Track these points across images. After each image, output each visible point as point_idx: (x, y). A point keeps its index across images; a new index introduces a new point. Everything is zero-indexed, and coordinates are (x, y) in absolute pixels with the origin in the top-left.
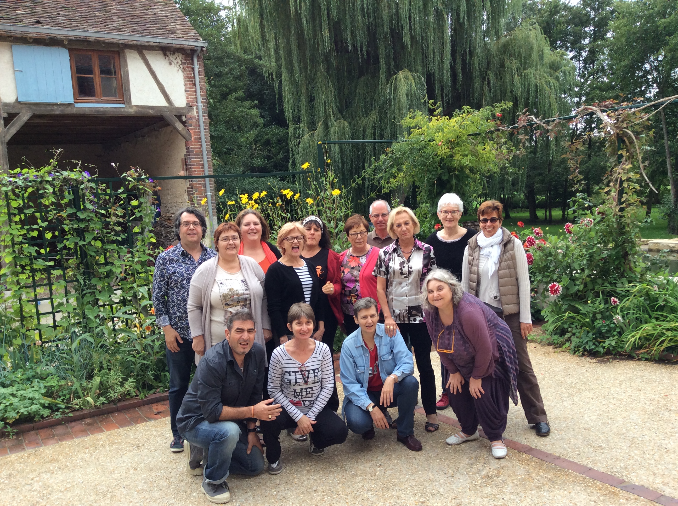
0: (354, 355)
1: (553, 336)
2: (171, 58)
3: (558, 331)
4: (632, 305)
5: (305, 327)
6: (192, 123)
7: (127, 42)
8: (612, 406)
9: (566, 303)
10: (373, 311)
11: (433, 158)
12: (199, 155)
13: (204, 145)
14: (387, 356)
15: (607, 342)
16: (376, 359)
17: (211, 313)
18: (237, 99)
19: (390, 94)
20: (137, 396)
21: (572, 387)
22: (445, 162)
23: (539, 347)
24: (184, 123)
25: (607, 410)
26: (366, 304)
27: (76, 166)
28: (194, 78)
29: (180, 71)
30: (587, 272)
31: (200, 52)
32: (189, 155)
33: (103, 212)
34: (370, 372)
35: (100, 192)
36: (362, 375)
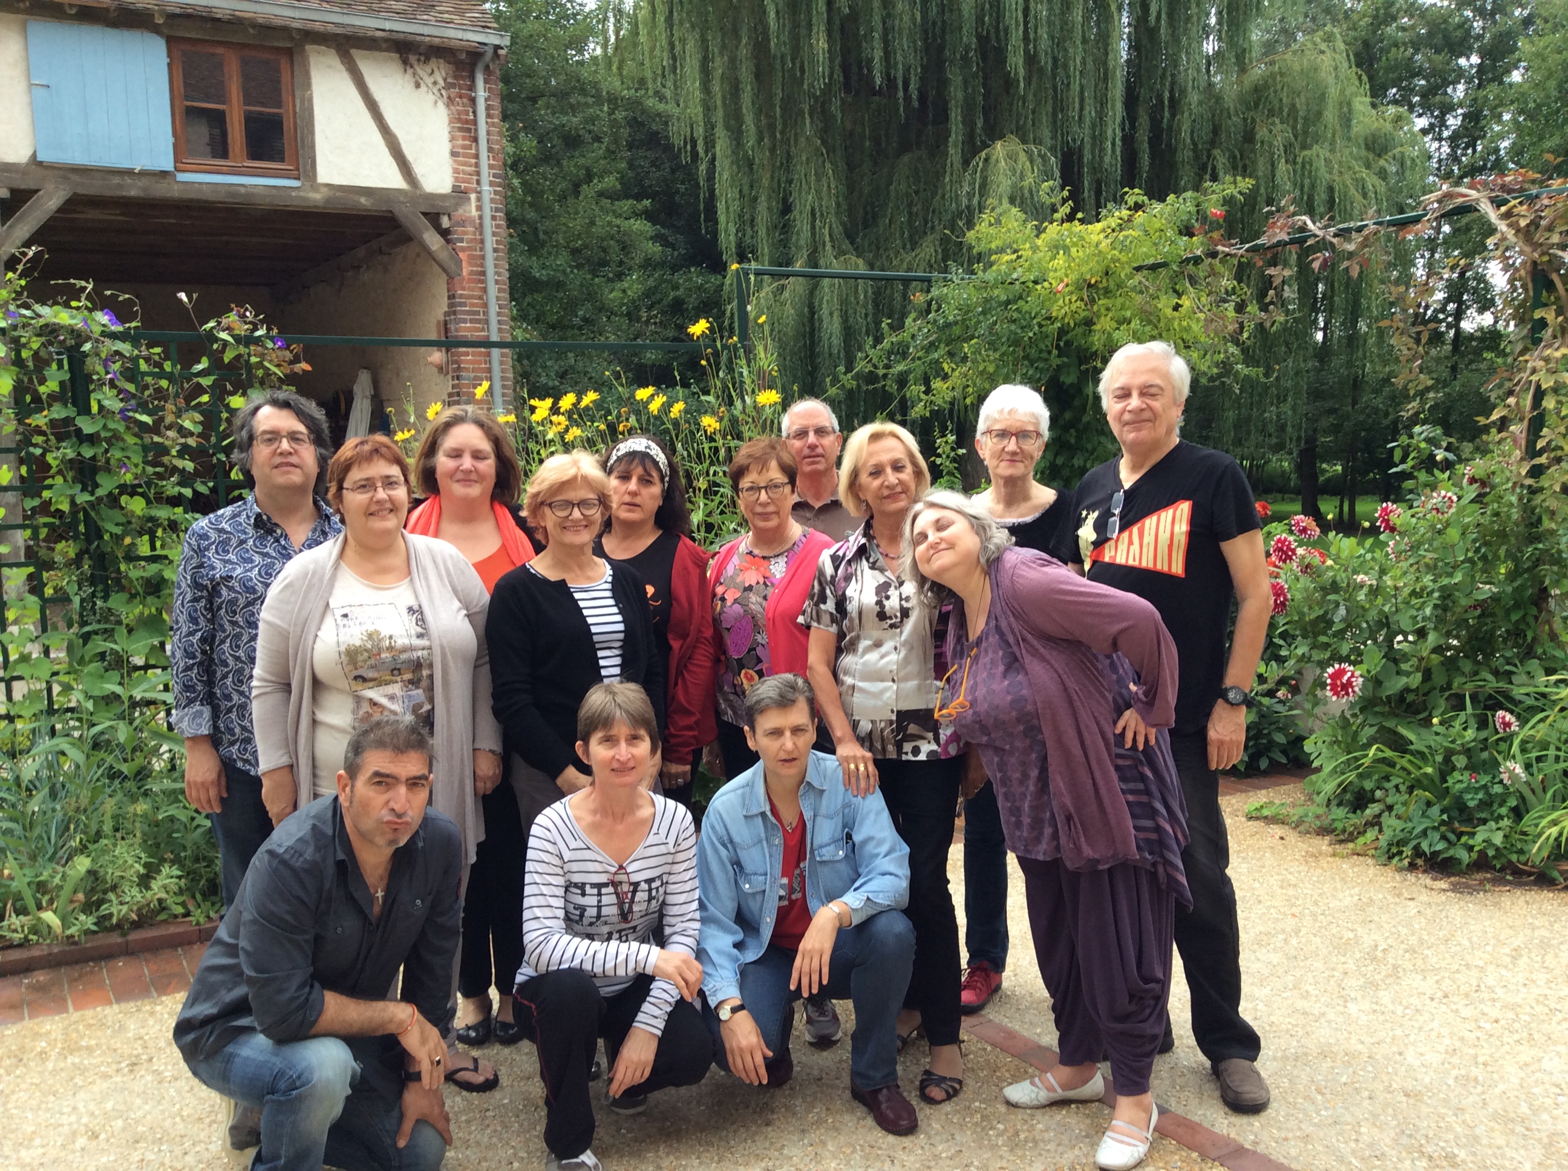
0: (737, 839)
1: (1334, 808)
2: (420, 71)
3: (1348, 796)
4: (1555, 735)
5: (623, 751)
6: (465, 233)
7: (309, 26)
8: (1488, 1026)
9: (1371, 721)
10: (800, 715)
11: (1040, 326)
12: (478, 313)
13: (493, 290)
14: (832, 848)
15: (1481, 834)
16: (801, 856)
17: (315, 699)
18: (601, 194)
19: (970, 195)
20: (187, 914)
21: (1374, 959)
22: (1069, 336)
23: (1292, 837)
24: (445, 233)
25: (1472, 1036)
26: (782, 696)
27: (76, 293)
28: (475, 122)
29: (440, 104)
30: (1432, 638)
31: (493, 60)
32: (455, 313)
33: (145, 418)
34: (782, 893)
35: (143, 366)
36: (759, 898)
